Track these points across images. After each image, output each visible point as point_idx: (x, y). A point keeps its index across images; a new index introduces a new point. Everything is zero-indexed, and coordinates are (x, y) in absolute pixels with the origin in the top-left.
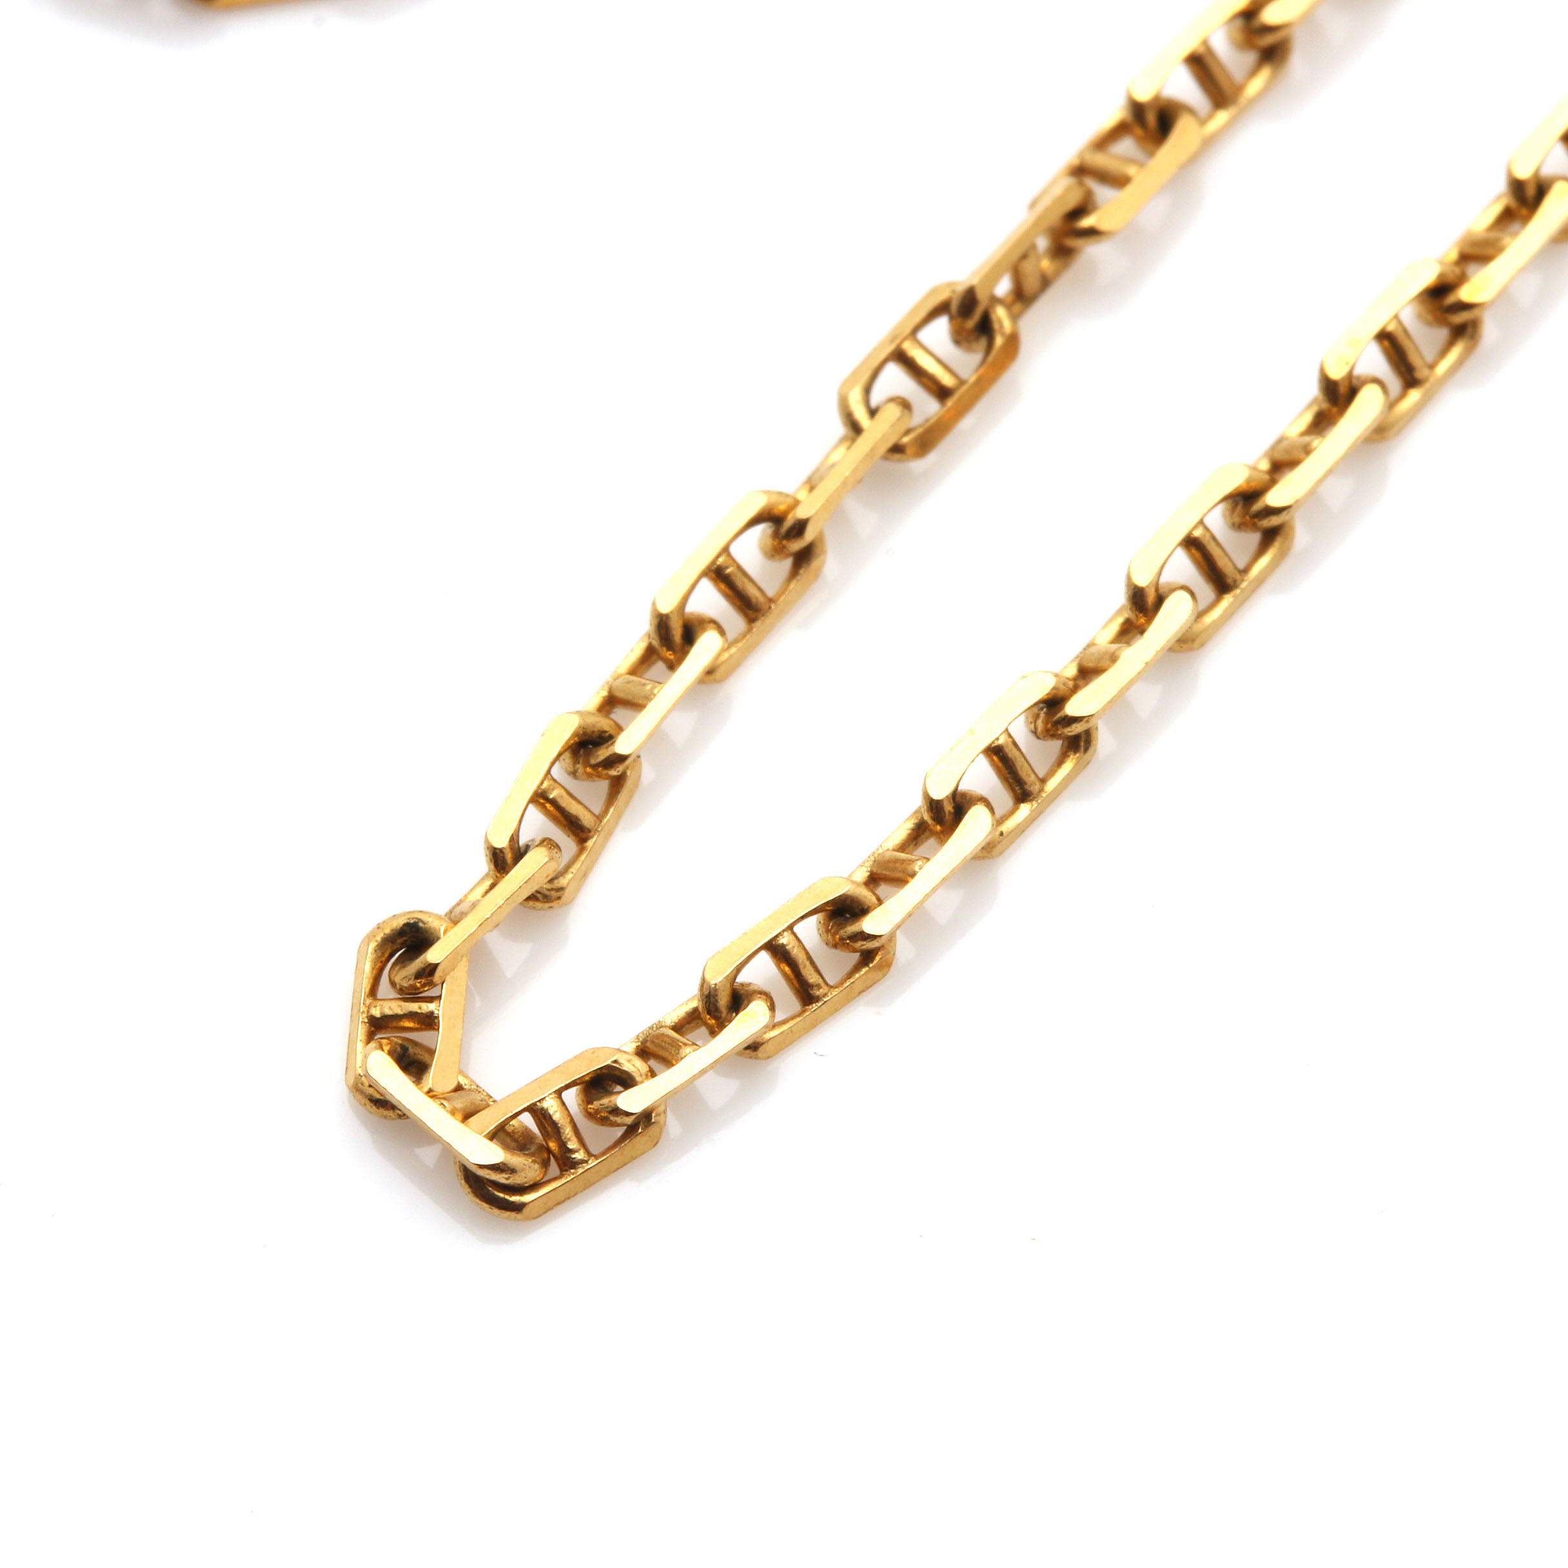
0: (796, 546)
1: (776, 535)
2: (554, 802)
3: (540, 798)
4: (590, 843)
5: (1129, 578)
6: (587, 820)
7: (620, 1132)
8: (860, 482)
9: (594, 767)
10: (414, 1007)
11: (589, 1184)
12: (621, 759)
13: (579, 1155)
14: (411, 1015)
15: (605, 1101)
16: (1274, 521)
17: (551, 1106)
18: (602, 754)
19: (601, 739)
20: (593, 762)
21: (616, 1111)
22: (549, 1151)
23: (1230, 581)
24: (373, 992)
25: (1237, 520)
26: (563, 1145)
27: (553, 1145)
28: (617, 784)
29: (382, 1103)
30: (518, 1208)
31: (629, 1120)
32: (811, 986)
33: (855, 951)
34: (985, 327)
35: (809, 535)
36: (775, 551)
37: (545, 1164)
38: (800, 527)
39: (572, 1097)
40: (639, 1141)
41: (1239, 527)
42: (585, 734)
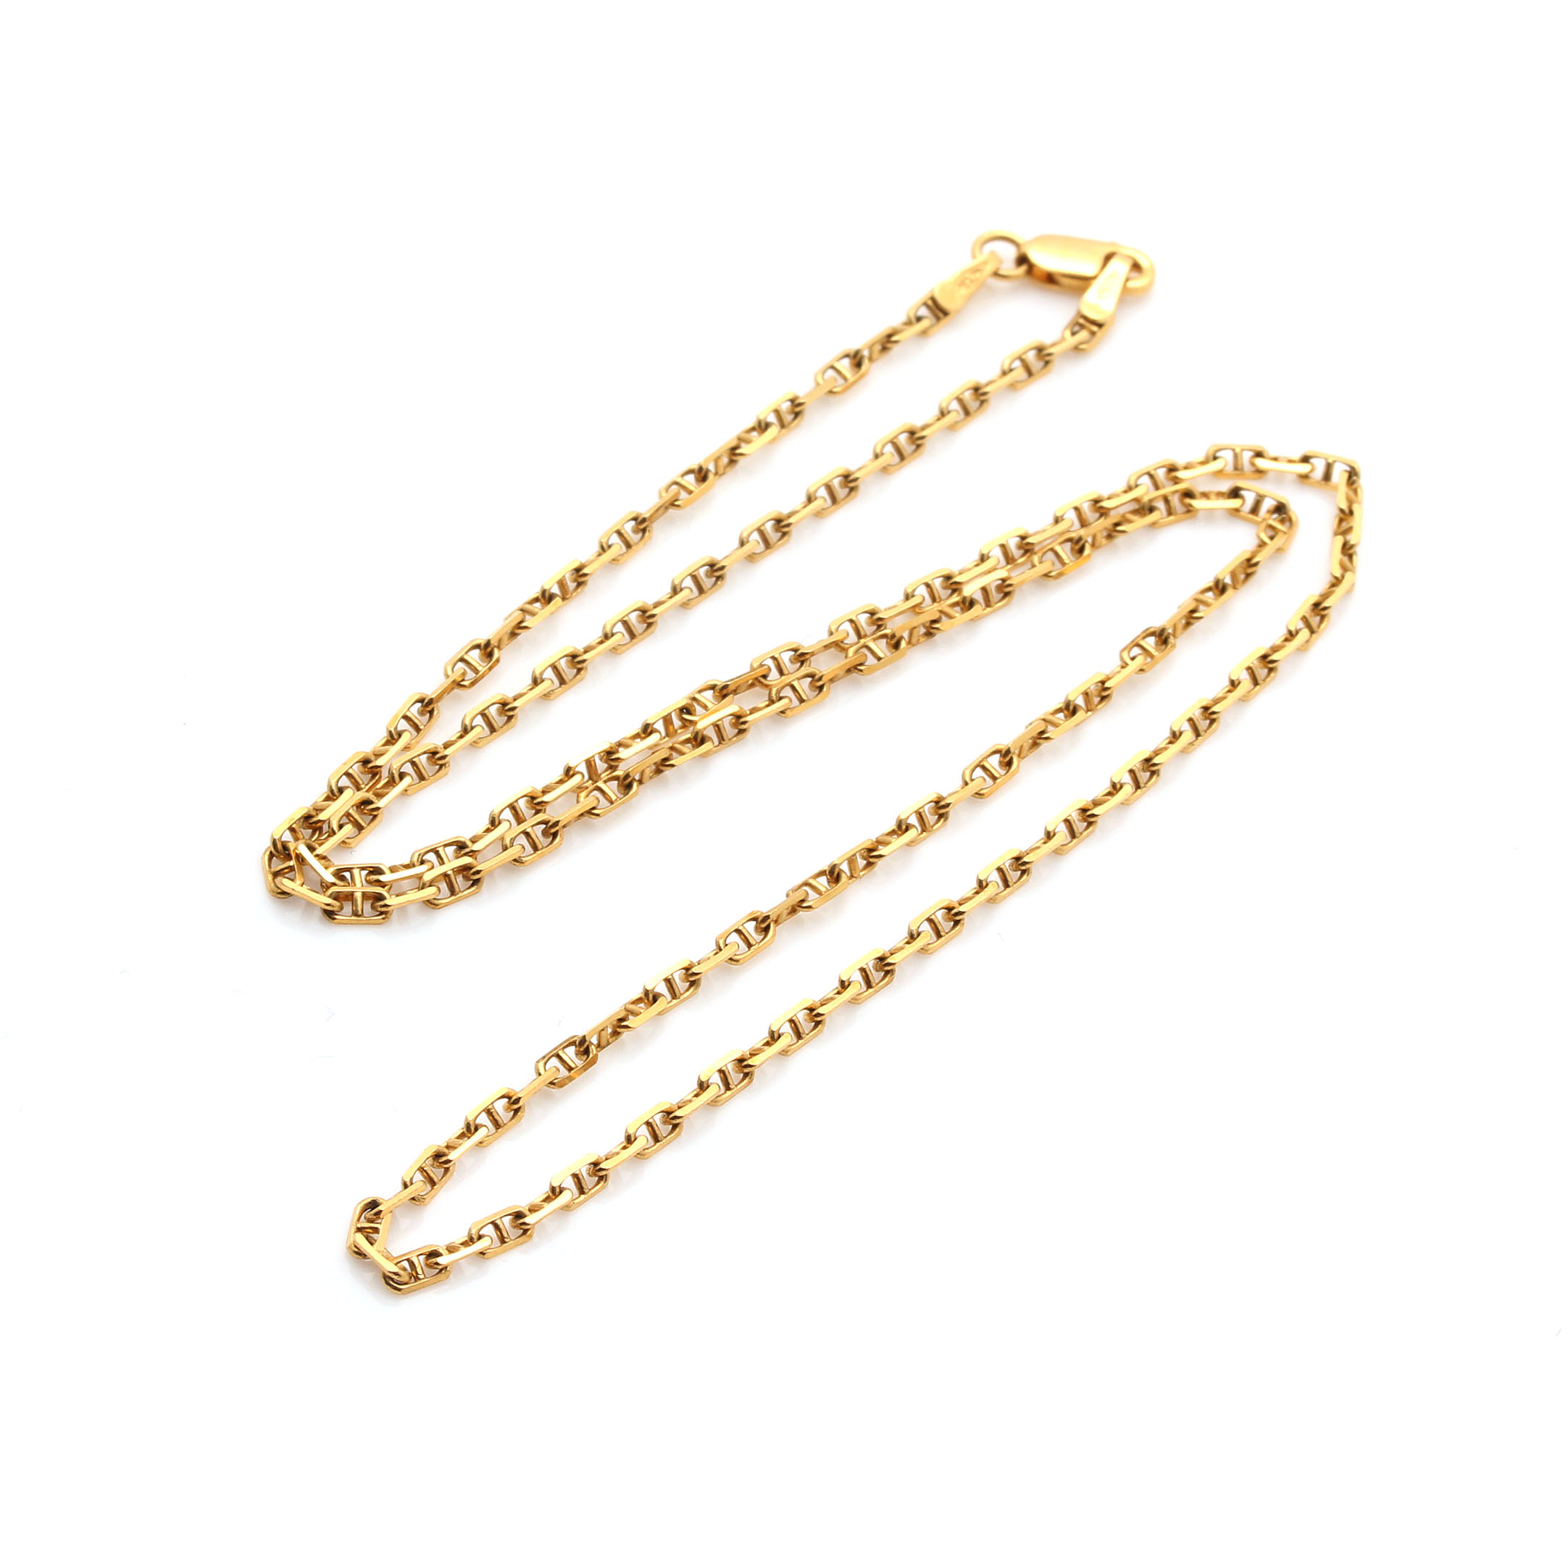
0: (516, 1107)
1: (508, 1102)
2: (425, 1171)
3: (422, 1169)
4: (435, 1187)
5: (627, 1130)
6: (436, 1180)
7: (438, 1270)
8: (536, 1093)
9: (441, 1163)
10: (372, 1225)
11: (424, 1286)
12: (450, 1161)
13: (421, 1277)
14: (371, 1228)
15: (433, 1260)
16: (677, 1121)
17: (415, 1260)
18: (444, 1159)
19: (443, 1155)
20: (440, 1161)
21: (437, 1264)
22: (412, 1275)
23: (660, 1139)
24: (359, 1220)
25: (664, 1120)
26: (417, 1274)
27: (414, 1273)
28: (447, 1170)
29: (360, 1254)
30: (400, 1290)
31: (440, 1267)
32: (505, 1238)
33: (521, 1229)
34: (587, 1052)
35: (521, 1103)
36: (507, 1109)
37: (411, 1278)
38: (517, 1100)
39: (422, 1258)
40: (442, 1275)
41: (665, 1123)
42: (439, 1152)
